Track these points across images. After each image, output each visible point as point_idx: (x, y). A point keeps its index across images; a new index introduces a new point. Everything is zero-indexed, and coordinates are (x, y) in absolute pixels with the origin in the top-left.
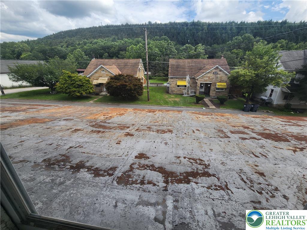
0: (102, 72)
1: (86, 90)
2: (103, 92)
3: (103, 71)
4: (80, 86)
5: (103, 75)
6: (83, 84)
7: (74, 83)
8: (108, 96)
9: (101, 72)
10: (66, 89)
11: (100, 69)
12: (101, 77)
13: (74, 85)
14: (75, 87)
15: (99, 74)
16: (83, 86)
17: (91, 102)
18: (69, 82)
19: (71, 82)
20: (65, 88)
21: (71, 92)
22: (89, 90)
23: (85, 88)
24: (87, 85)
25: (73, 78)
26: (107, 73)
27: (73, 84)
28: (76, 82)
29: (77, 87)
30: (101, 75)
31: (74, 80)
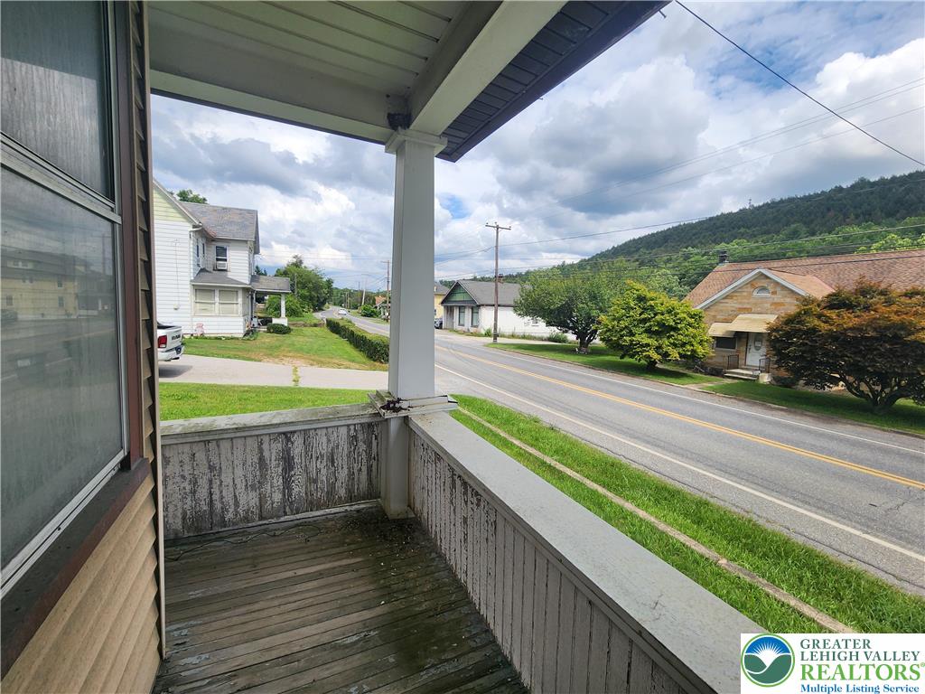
0: (755, 294)
1: (684, 345)
2: (742, 369)
3: (763, 289)
4: (664, 330)
5: (756, 304)
6: (676, 323)
7: (649, 320)
8: (764, 386)
9: (751, 294)
10: (622, 336)
11: (751, 283)
12: (748, 311)
13: (648, 324)
14: (648, 331)
15: (740, 303)
16: (675, 329)
17: (693, 387)
18: (636, 314)
19: (640, 315)
20: (621, 331)
21: (636, 345)
22: (693, 345)
23: (680, 337)
24: (691, 329)
25: (652, 302)
26: (777, 298)
27: (645, 321)
28: (656, 315)
29: (657, 333)
30: (748, 306)
31: (652, 308)
